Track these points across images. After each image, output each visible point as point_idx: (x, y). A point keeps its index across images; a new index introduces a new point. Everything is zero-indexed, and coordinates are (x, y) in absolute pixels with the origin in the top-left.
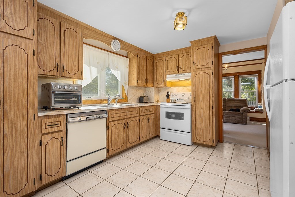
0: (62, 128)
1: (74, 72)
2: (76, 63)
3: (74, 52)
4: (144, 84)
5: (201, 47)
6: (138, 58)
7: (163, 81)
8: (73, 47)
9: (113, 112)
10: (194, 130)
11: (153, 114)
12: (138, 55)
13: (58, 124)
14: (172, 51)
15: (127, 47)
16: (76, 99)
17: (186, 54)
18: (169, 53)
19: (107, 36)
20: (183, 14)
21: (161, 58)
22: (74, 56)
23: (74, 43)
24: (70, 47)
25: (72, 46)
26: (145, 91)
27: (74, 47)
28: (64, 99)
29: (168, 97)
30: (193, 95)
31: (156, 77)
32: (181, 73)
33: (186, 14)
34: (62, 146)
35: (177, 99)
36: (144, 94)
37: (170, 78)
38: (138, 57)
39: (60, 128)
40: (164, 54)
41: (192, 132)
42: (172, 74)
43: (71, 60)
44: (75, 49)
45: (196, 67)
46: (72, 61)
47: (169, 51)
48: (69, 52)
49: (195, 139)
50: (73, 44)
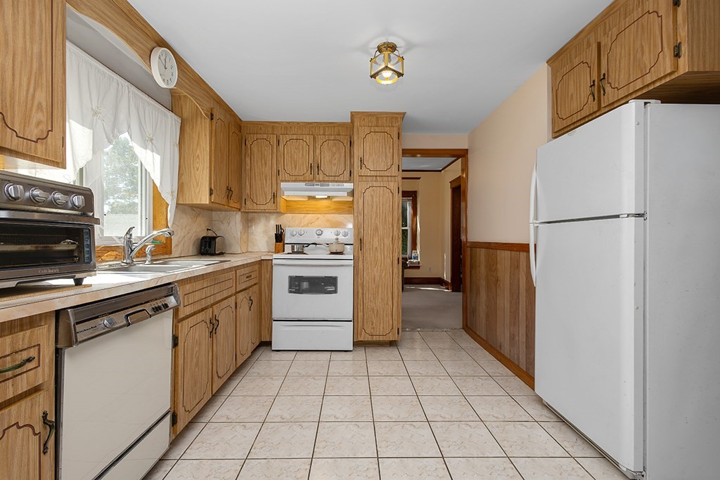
0: (44, 374)
1: (33, 133)
2: (42, 96)
3: (36, 50)
4: (224, 201)
5: (377, 129)
6: (214, 121)
7: (269, 196)
8: (32, 27)
9: (188, 287)
10: (360, 314)
11: (255, 284)
12: (212, 115)
13: (29, 360)
14: (298, 123)
15: (189, 83)
16: (73, 247)
17: (332, 138)
18: (289, 127)
19: (141, 26)
20: (393, 48)
21: (265, 136)
22: (35, 66)
23: (37, 12)
24: (21, 22)
25: (28, 20)
26: (211, 220)
27: (37, 28)
28: (27, 247)
29: (279, 237)
30: (358, 235)
31: (247, 183)
32: (320, 181)
33: (399, 52)
34: (44, 453)
35: (309, 244)
36: (208, 230)
37: (292, 191)
38: (212, 119)
39: (36, 375)
40: (273, 127)
41: (354, 320)
42: (295, 181)
43: (25, 80)
44: (41, 39)
45: (364, 172)
46: (29, 84)
47: (288, 123)
48: (14, 42)
49: (361, 334)
50: (33, 14)
